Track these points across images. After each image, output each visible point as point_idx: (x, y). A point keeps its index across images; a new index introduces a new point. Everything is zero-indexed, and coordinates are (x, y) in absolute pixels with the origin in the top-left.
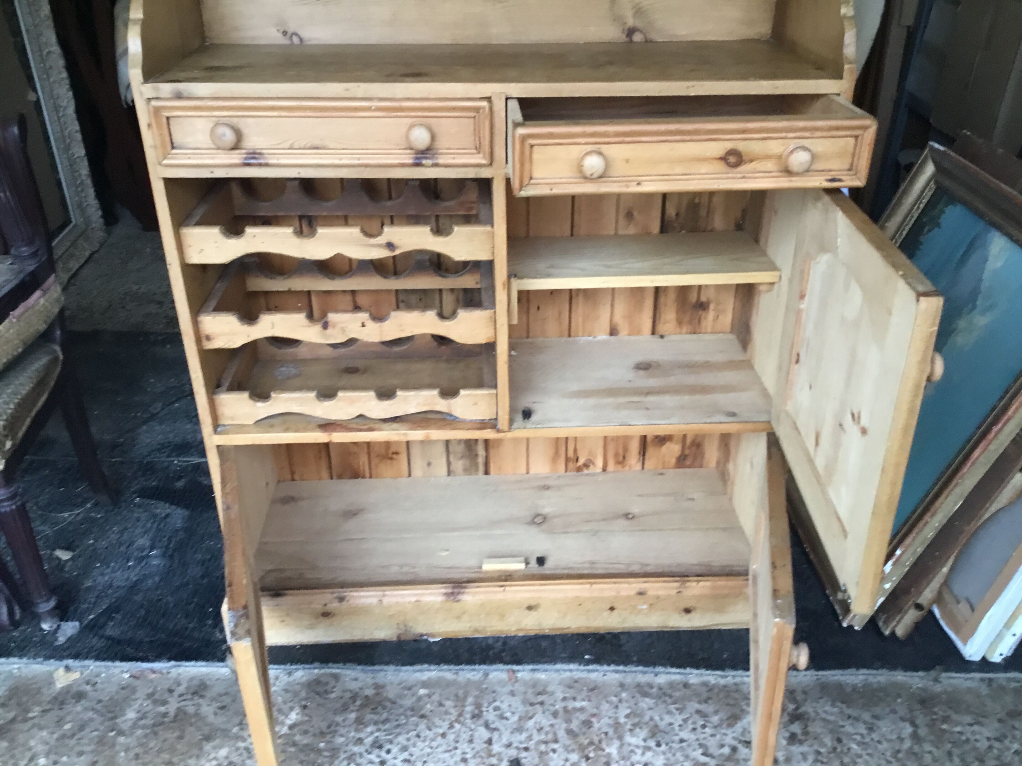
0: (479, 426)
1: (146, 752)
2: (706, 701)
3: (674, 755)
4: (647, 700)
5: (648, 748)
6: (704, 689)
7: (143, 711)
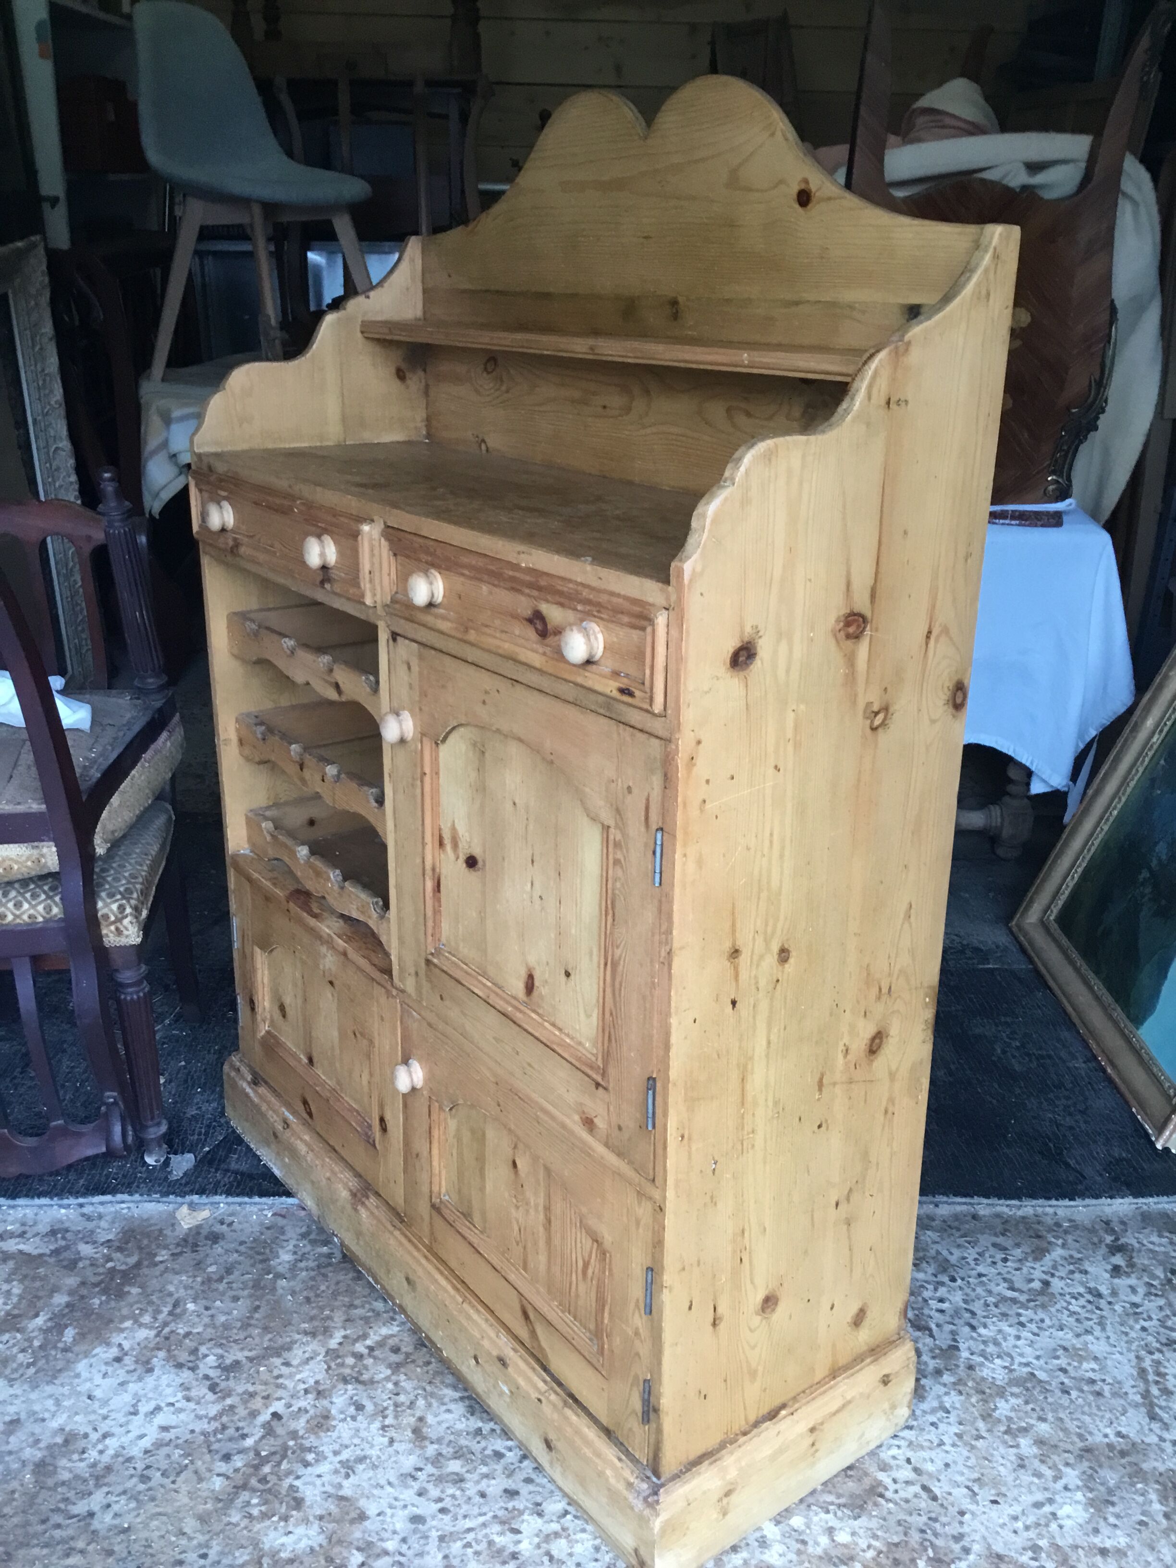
1: (317, 1296)
2: (1003, 1235)
3: (974, 1290)
4: (929, 1233)
5: (942, 1284)
6: (998, 1221)
7: (300, 1253)
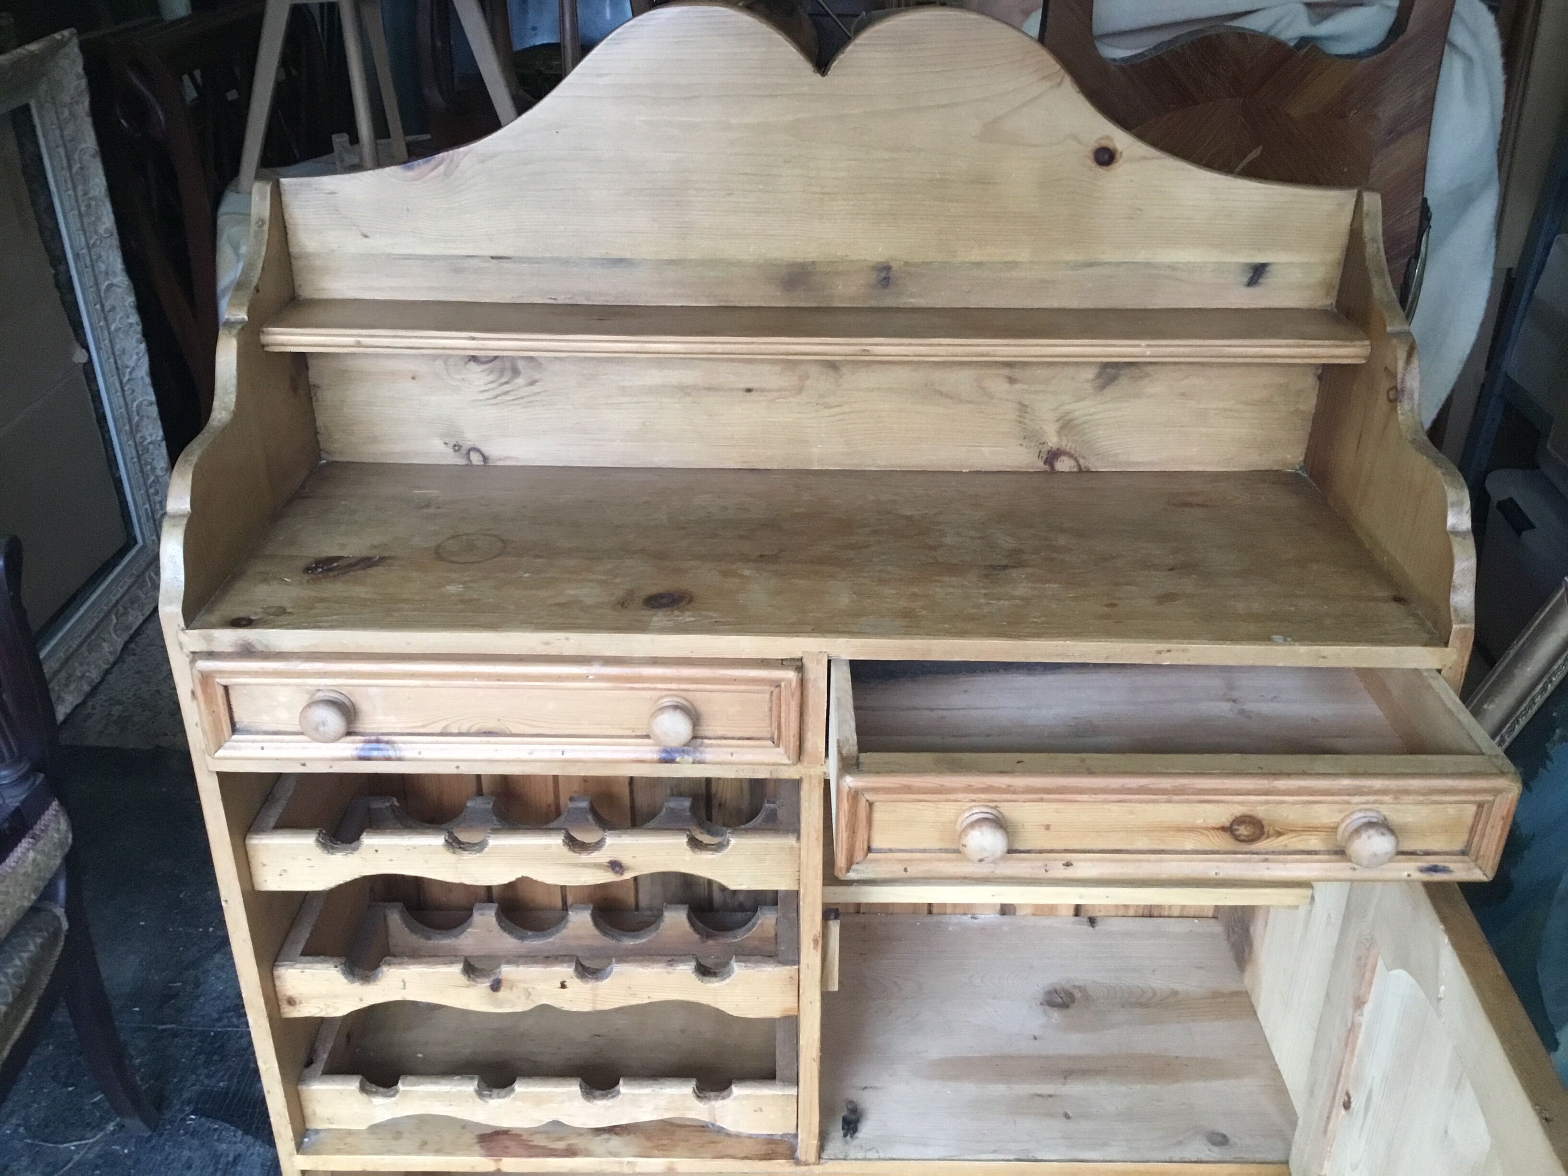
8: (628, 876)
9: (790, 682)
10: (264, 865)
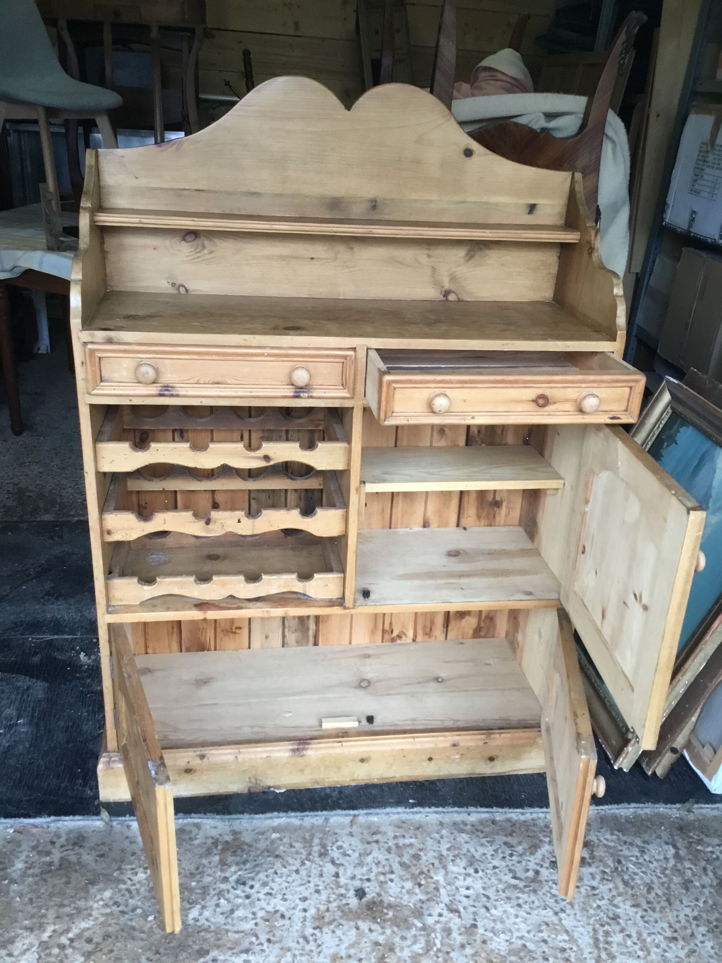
0: (329, 604)
2: (511, 835)
3: (490, 879)
5: (469, 875)
6: (509, 824)
7: (30, 862)
8: (272, 463)
9: (351, 356)
10: (103, 458)
